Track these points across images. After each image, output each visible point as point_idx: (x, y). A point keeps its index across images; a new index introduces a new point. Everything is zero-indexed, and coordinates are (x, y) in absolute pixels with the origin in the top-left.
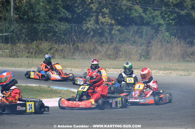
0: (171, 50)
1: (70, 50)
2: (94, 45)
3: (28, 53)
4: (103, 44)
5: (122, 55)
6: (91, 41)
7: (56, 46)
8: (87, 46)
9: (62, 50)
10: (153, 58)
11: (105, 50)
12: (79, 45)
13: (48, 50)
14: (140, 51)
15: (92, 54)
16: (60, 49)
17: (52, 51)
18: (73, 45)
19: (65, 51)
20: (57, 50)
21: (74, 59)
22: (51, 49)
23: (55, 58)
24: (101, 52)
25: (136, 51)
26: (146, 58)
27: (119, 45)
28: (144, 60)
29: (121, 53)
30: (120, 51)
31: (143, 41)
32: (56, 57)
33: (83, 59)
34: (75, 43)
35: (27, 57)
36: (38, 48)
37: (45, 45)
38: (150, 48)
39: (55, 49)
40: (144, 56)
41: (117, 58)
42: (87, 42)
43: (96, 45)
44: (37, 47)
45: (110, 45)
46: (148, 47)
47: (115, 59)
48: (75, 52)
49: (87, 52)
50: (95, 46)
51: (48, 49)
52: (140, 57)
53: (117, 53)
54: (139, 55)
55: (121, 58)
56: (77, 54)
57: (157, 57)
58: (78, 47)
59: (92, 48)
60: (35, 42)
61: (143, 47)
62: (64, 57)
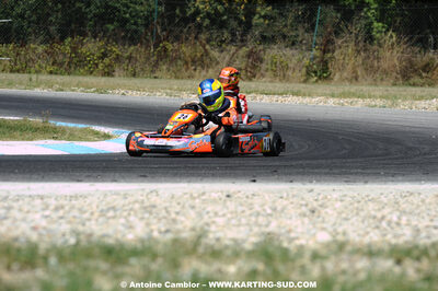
0: (378, 59)
1: (148, 59)
2: (204, 47)
3: (53, 64)
4: (224, 45)
5: (267, 70)
6: (196, 38)
7: (116, 50)
8: (186, 50)
9: (130, 58)
10: (337, 77)
11: (227, 58)
12: (170, 47)
13: (99, 58)
14: (306, 61)
15: (199, 68)
16: (126, 55)
17: (107, 61)
18: (156, 46)
19: (136, 60)
20: (118, 58)
21: (155, 77)
22: (104, 55)
23: (113, 76)
24: (218, 63)
25: (300, 61)
26: (320, 78)
27: (261, 47)
28: (317, 81)
29: (264, 66)
30: (261, 62)
31: (314, 38)
32: (116, 74)
33: (177, 78)
34: (161, 42)
35: (51, 73)
36: (76, 53)
37: (91, 47)
38: (329, 55)
39: (114, 56)
40: (315, 72)
41: (254, 76)
42: (187, 39)
43: (207, 47)
44: (74, 50)
45: (241, 47)
46: (324, 52)
47: (250, 80)
48: (161, 63)
49: (186, 63)
50: (206, 50)
51: (98, 54)
52: (308, 73)
53: (254, 67)
54: (304, 70)
55: (263, 76)
56: (164, 67)
57: (345, 74)
58: (166, 50)
59: (199, 55)
60: (70, 39)
61: (316, 52)
62: (134, 75)
